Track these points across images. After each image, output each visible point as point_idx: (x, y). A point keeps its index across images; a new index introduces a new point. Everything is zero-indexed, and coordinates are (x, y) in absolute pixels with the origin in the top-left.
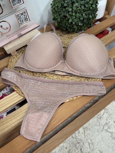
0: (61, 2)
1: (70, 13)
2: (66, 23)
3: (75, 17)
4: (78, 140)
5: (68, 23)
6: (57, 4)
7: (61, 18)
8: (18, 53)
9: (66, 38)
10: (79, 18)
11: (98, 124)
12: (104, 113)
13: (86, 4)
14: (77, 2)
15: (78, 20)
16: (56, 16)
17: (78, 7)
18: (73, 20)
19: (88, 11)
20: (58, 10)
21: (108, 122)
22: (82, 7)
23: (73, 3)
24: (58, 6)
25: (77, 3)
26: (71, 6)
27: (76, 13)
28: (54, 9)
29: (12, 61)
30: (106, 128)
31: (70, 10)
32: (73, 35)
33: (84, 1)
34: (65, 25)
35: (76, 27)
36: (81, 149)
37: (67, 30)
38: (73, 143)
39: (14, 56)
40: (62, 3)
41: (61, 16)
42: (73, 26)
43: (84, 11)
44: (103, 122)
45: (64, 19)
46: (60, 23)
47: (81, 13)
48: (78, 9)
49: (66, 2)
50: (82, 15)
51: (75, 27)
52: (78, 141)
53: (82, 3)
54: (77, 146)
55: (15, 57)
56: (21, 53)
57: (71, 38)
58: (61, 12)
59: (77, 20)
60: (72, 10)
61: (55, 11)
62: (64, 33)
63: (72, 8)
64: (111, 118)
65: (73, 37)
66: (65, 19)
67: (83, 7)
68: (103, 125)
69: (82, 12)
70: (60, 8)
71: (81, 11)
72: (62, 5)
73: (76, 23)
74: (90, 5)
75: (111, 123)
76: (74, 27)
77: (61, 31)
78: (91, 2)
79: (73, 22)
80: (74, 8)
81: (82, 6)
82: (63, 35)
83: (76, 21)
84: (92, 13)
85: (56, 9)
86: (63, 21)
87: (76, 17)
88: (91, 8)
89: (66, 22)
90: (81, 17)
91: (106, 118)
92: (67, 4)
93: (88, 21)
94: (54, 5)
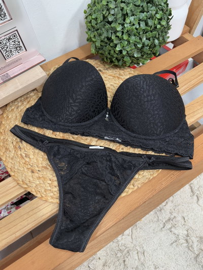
0: (103, 11)
1: (119, 34)
2: (110, 51)
3: (126, 43)
4: (120, 245)
5: (114, 52)
6: (95, 13)
7: (102, 41)
8: (21, 101)
9: (110, 77)
10: (135, 45)
11: (155, 219)
12: (167, 203)
13: (149, 19)
14: (133, 15)
15: (134, 47)
16: (92, 36)
17: (134, 25)
18: (123, 47)
19: (151, 32)
20: (96, 24)
21: (172, 217)
22: (141, 25)
23: (125, 16)
24: (96, 18)
25: (133, 17)
26: (121, 21)
27: (129, 35)
28: (90, 22)
29: (9, 117)
30: (168, 226)
31: (119, 28)
32: (122, 72)
33: (145, 13)
34: (109, 53)
35: (129, 59)
36: (124, 261)
37: (112, 62)
38: (112, 250)
39: (13, 108)
40: (104, 13)
41: (103, 37)
42: (123, 57)
43: (145, 32)
44: (165, 216)
45: (106, 43)
46: (99, 49)
47: (139, 35)
48: (134, 27)
49: (113, 13)
50: (141, 39)
51: (127, 59)
52: (120, 248)
53: (141, 18)
54: (118, 255)
55: (15, 110)
56: (27, 101)
57: (118, 78)
58: (102, 30)
59: (130, 49)
60: (123, 29)
61: (92, 26)
62: (107, 66)
63: (123, 25)
64: (179, 212)
65: (122, 75)
66: (109, 44)
67: (143, 25)
68: (164, 221)
69: (140, 33)
70: (101, 22)
71: (138, 31)
72: (104, 17)
73: (130, 52)
74: (156, 22)
75: (177, 219)
76: (124, 59)
77: (102, 62)
78: (158, 16)
79: (123, 51)
80: (126, 26)
81: (141, 22)
82: (104, 71)
83: (128, 50)
84: (159, 34)
85: (94, 22)
86: (106, 46)
87: (129, 42)
88: (159, 26)
89: (110, 48)
90: (139, 43)
91: (169, 211)
92: (113, 17)
93: (151, 49)
94: (90, 15)
